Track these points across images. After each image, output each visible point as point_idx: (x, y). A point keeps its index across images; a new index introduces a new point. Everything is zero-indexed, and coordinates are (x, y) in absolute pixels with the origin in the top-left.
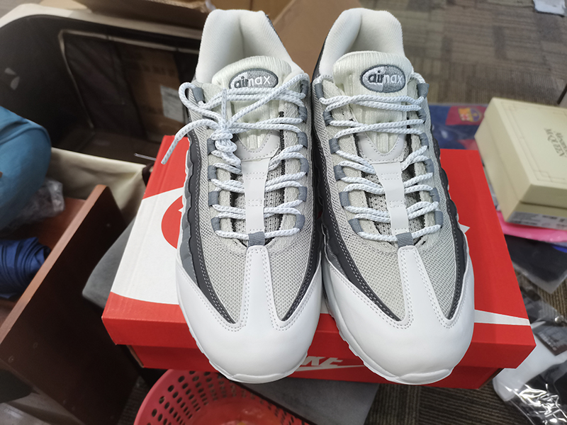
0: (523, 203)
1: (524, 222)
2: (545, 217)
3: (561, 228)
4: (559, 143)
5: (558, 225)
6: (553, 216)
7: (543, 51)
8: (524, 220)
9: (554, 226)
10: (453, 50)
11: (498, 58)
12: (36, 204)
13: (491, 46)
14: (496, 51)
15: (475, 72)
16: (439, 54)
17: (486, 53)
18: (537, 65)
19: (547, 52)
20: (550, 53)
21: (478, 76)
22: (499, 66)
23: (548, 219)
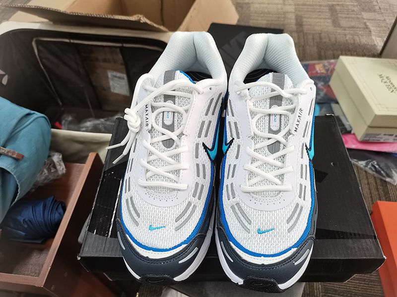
0: (370, 127)
1: (372, 139)
2: (385, 135)
3: (396, 141)
4: (390, 84)
5: (394, 139)
6: (390, 134)
7: (364, 19)
8: (371, 139)
9: (391, 141)
10: (304, 23)
11: (335, 27)
12: (46, 171)
13: (329, 19)
14: (333, 22)
15: (321, 38)
16: (294, 27)
17: (326, 24)
18: (361, 29)
19: (367, 19)
20: (369, 20)
21: (324, 40)
22: (336, 32)
23: (388, 136)
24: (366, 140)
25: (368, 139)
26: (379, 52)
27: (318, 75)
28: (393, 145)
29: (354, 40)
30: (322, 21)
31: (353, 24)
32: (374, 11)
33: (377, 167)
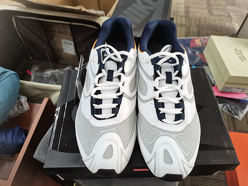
0: (226, 83)
2: (236, 88)
3: (242, 92)
4: (241, 55)
5: (241, 91)
6: (239, 88)
7: (228, 10)
8: (227, 90)
9: (240, 92)
10: (190, 11)
11: (209, 15)
12: (16, 108)
13: (206, 9)
14: (208, 11)
15: (200, 22)
16: (184, 14)
17: (204, 12)
18: (226, 17)
19: (230, 10)
20: (231, 11)
21: (202, 23)
22: (210, 18)
23: (237, 89)
24: (224, 91)
25: (225, 90)
26: (236, 33)
27: (197, 46)
28: (241, 95)
29: (221, 24)
30: (202, 10)
31: (221, 13)
32: (235, 5)
33: (230, 108)
